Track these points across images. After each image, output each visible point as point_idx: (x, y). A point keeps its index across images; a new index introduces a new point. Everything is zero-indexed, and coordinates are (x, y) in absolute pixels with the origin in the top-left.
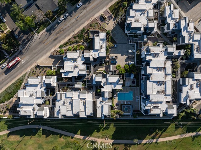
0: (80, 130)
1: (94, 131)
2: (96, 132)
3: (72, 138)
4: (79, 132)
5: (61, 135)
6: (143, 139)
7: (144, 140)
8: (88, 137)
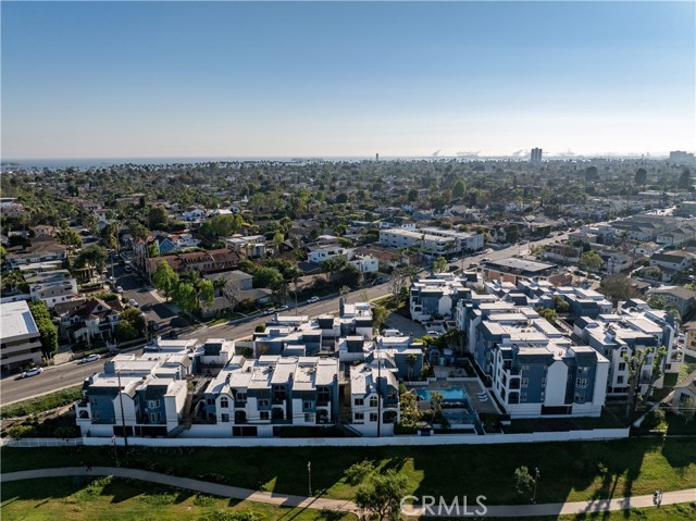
0: (274, 480)
1: (337, 481)
2: (345, 483)
3: (234, 502)
4: (271, 484)
5: (184, 495)
6: (564, 501)
7: (566, 504)
8: (311, 499)
